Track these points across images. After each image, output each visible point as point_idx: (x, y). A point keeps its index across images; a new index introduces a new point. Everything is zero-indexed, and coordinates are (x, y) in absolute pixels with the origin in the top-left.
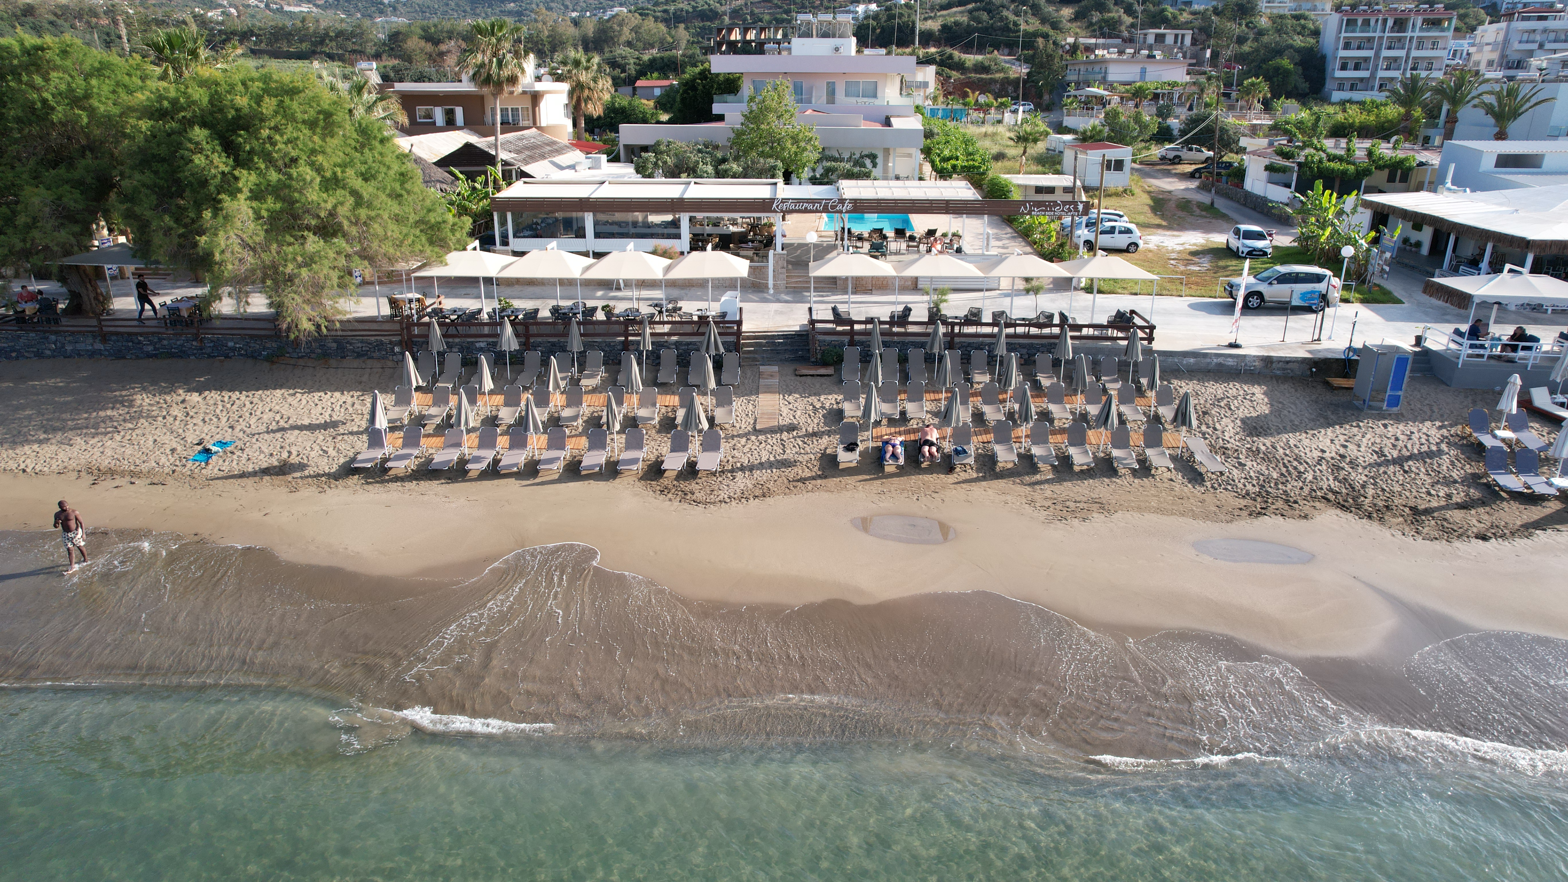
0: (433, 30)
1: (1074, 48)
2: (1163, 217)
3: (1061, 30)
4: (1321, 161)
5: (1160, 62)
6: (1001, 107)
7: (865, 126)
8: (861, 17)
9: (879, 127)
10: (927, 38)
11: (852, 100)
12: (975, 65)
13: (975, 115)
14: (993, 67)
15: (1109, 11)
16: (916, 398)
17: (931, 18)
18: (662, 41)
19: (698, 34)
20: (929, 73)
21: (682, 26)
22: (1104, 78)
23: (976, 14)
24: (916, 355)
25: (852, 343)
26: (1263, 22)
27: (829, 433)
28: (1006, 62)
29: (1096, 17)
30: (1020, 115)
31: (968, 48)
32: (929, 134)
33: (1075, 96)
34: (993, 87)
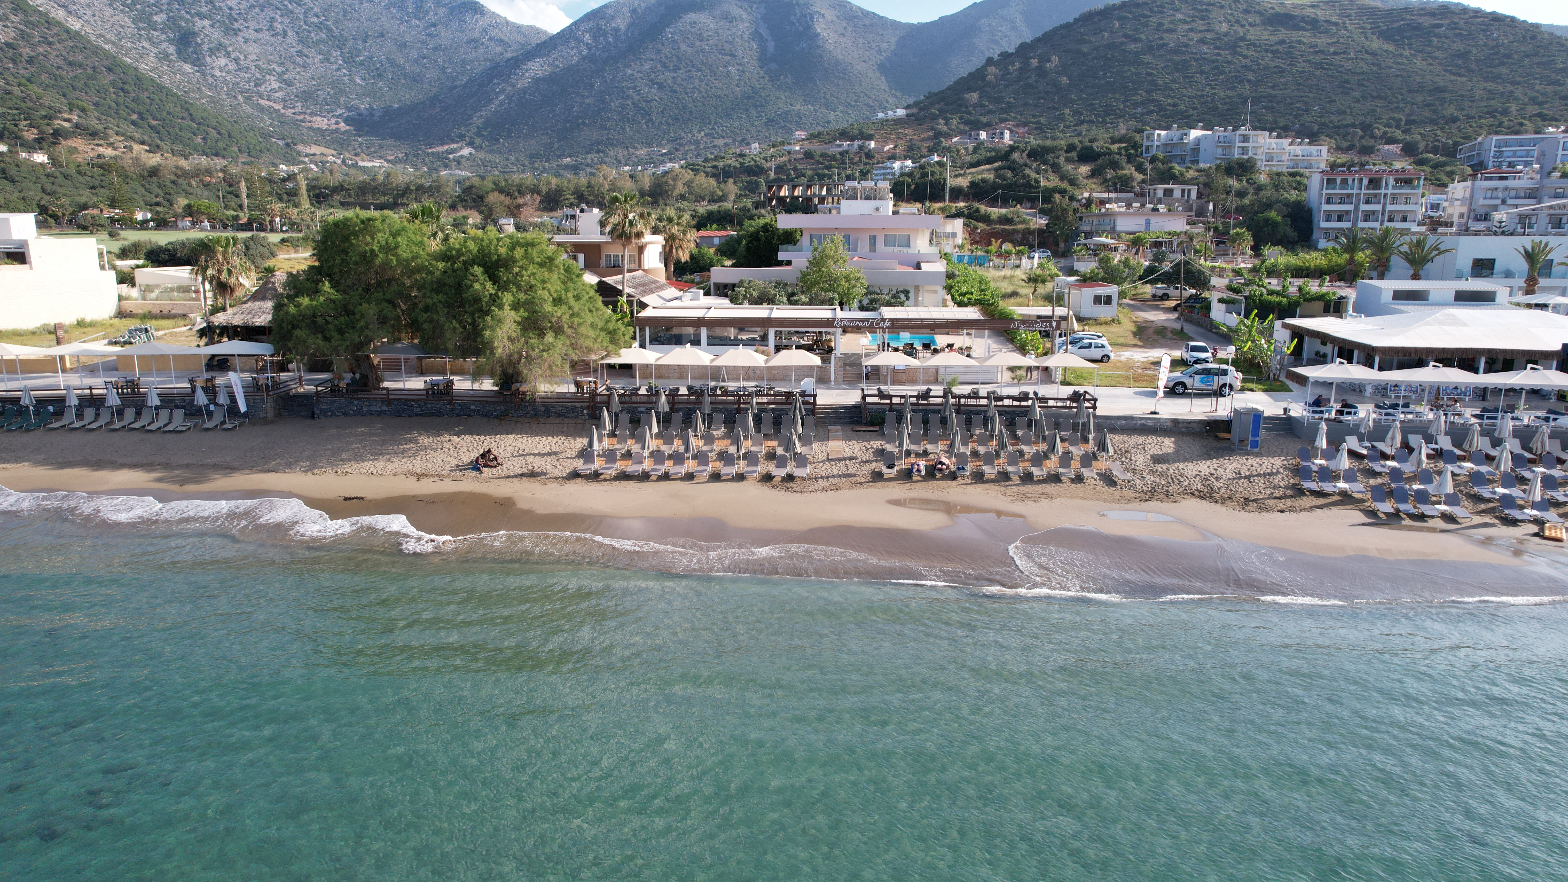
0: (503, 184)
1: (1089, 202)
2: (1140, 339)
3: (1077, 186)
4: (1261, 295)
5: (1163, 214)
6: (1019, 253)
7: (900, 269)
8: (897, 173)
9: (911, 270)
10: (957, 194)
11: (890, 249)
12: (999, 218)
13: (997, 261)
14: (1016, 219)
15: (1123, 169)
16: (934, 441)
17: (960, 175)
18: (712, 194)
19: (745, 188)
20: (957, 226)
21: (731, 180)
22: (1113, 228)
23: (1001, 172)
24: (934, 418)
25: (891, 410)
26: (1263, 178)
27: (876, 461)
28: (1027, 214)
29: (1110, 174)
30: (1036, 261)
31: (993, 203)
32: (950, 276)
33: (1085, 245)
34: (1015, 236)
